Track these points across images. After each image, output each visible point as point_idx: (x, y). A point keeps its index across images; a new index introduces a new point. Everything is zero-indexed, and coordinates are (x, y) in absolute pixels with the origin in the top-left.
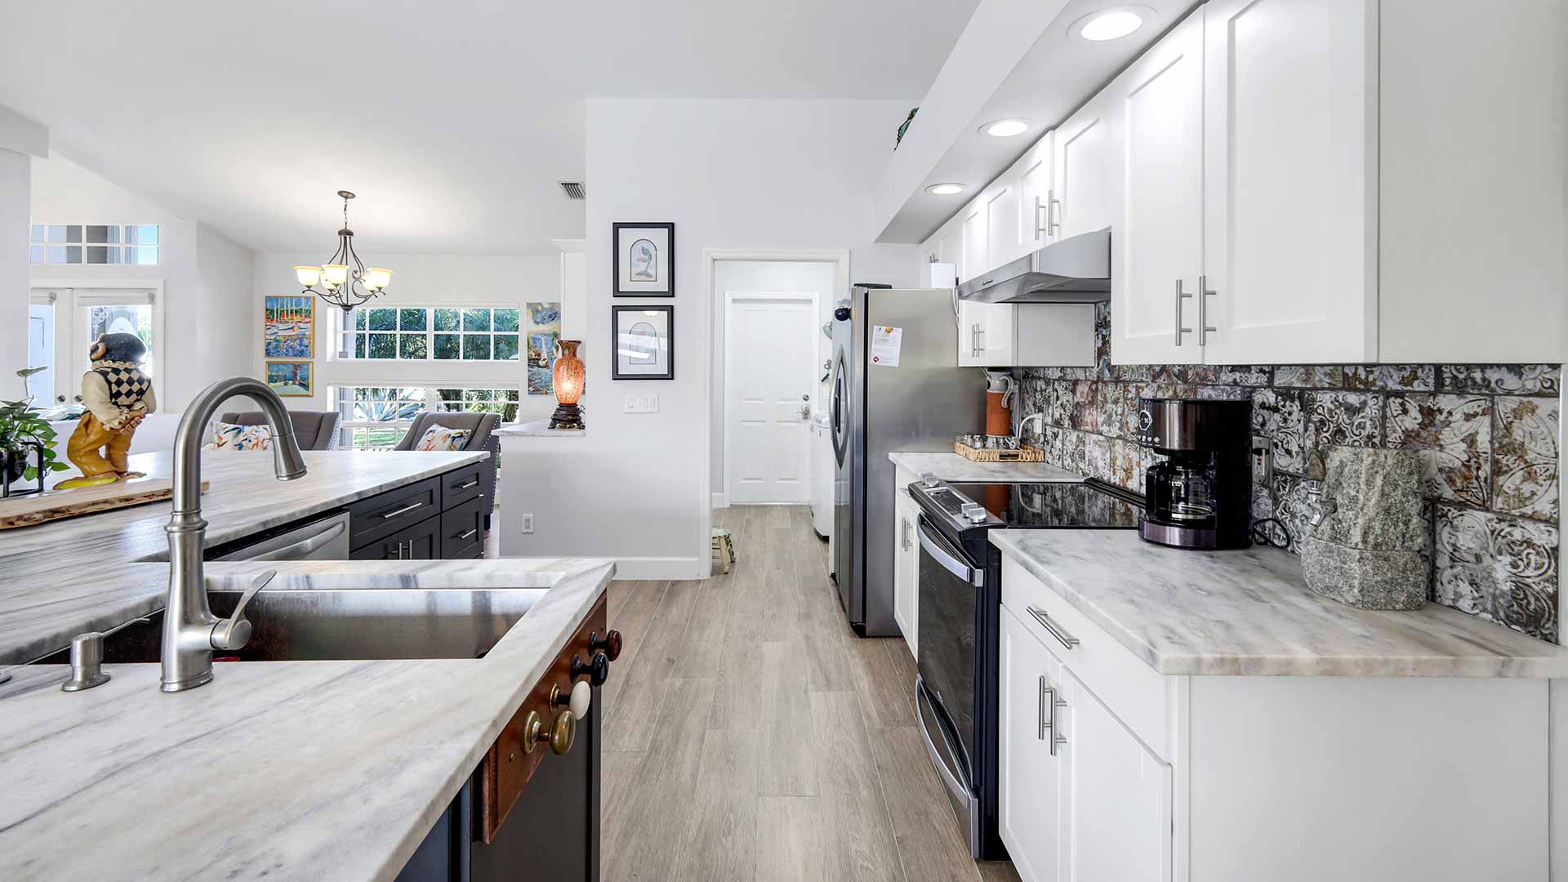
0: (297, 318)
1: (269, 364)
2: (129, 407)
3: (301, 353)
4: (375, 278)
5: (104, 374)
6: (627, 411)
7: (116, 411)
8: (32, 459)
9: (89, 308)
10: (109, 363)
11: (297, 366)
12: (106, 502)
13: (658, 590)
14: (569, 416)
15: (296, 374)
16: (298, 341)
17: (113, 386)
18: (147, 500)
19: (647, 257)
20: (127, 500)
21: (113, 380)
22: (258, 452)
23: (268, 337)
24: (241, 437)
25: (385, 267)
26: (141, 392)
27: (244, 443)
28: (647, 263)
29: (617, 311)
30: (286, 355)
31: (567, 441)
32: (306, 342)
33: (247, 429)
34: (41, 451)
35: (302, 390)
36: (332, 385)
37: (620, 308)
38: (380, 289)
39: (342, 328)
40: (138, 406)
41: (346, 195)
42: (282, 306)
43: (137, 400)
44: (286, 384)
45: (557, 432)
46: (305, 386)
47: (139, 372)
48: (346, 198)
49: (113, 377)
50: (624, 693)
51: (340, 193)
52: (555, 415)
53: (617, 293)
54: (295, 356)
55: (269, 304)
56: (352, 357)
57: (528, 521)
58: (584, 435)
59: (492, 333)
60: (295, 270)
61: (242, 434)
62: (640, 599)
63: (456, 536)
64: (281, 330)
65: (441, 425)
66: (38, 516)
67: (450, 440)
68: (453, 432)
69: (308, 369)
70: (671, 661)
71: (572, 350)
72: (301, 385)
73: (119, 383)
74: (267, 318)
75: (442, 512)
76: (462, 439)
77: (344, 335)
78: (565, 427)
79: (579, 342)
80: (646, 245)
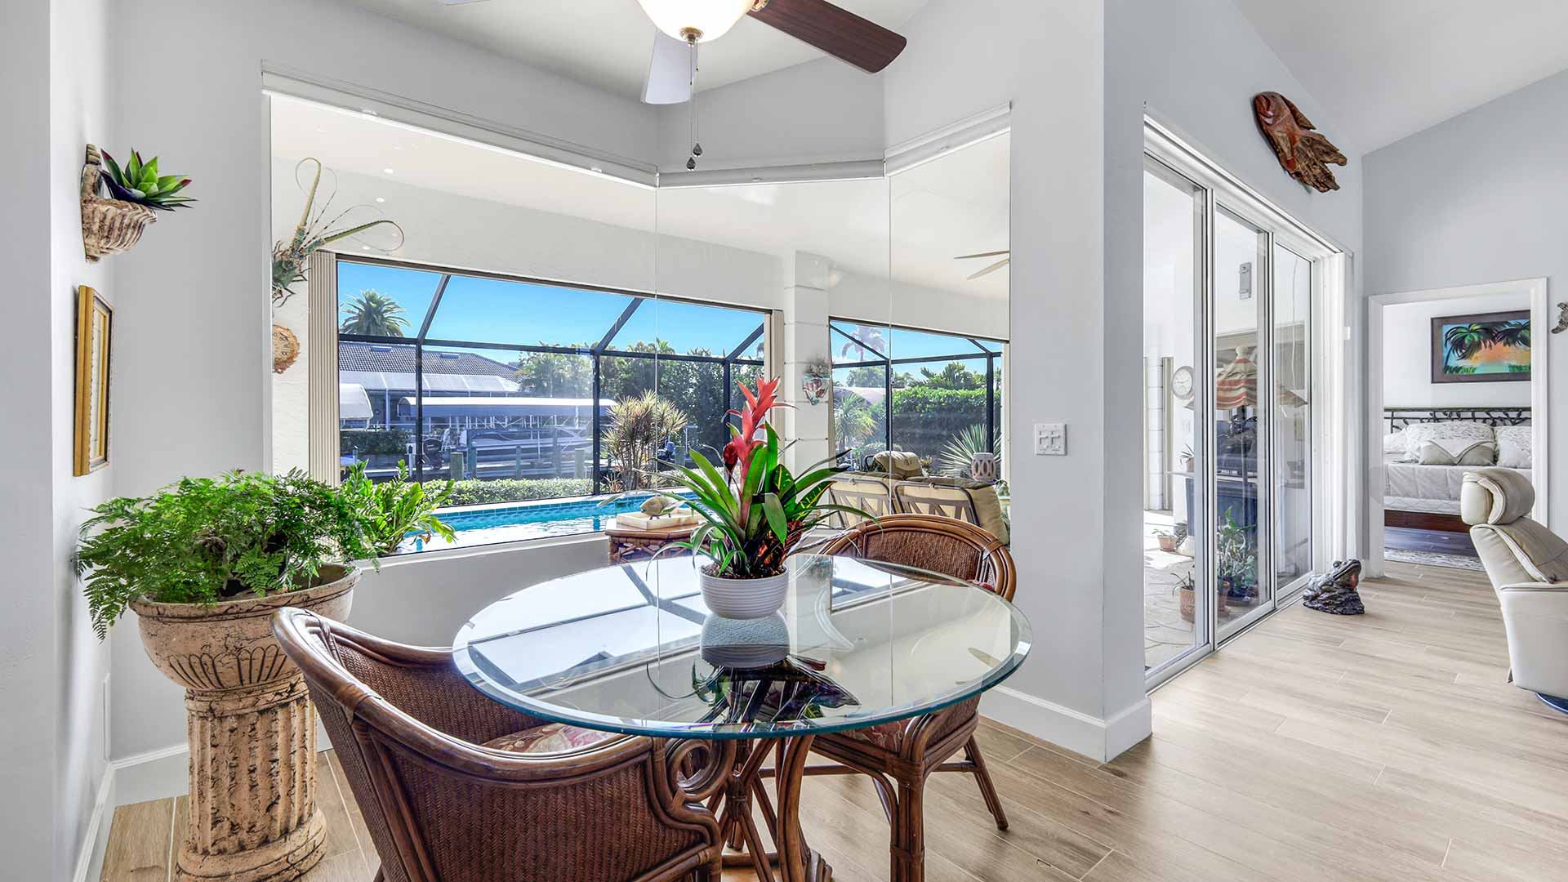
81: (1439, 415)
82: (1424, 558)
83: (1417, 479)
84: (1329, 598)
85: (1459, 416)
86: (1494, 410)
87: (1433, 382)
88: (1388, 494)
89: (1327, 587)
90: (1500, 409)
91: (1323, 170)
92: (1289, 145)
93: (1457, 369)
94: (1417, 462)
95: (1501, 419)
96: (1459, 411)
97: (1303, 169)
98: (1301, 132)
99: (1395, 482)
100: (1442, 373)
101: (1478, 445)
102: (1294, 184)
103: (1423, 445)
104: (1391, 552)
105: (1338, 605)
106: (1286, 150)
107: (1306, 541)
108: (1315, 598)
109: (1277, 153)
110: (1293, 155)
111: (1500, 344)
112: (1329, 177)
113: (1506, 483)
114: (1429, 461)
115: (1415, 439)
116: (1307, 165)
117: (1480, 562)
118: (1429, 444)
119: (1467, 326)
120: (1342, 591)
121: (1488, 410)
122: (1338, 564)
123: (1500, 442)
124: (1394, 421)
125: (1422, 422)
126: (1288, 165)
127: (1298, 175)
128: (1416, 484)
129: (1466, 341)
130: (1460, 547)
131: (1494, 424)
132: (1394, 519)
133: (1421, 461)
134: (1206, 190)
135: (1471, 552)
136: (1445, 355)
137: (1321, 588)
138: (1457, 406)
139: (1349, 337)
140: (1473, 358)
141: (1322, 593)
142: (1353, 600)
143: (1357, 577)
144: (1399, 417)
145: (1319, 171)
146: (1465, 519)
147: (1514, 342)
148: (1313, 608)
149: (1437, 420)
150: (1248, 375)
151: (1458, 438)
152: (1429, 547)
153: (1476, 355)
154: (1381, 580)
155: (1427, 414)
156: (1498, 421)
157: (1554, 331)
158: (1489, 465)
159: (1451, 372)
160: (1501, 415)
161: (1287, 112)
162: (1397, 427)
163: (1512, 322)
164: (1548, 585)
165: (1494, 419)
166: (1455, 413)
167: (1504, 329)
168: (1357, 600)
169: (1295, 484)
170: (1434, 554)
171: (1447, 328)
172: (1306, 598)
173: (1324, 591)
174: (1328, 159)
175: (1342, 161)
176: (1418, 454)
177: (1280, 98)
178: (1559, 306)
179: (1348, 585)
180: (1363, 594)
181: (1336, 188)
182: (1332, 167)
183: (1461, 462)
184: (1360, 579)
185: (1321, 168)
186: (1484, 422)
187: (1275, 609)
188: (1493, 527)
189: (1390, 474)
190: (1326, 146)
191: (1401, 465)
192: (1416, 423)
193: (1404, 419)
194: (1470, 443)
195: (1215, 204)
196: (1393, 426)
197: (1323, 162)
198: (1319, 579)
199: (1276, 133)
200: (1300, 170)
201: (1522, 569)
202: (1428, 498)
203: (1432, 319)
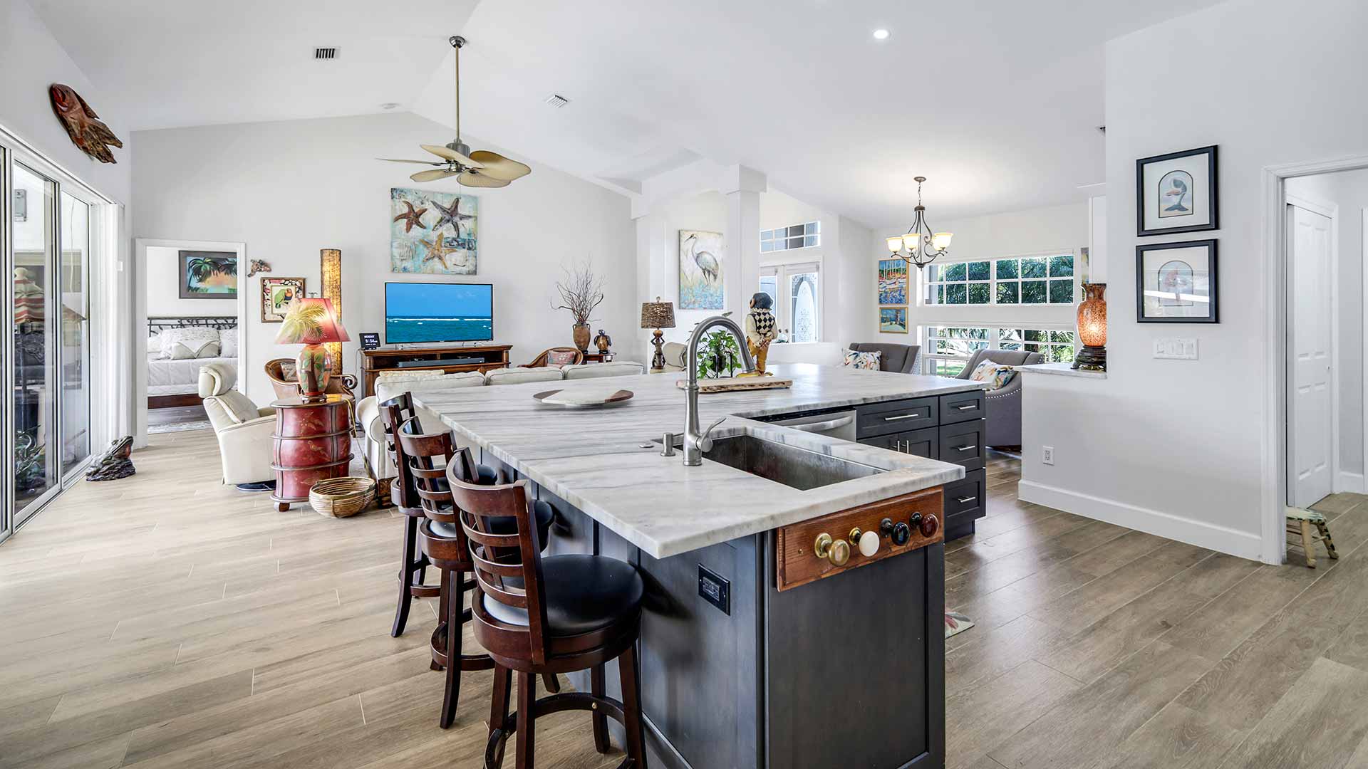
0: (898, 275)
1: (882, 309)
2: (765, 335)
3: (900, 301)
4: (941, 240)
5: (754, 316)
6: (1158, 356)
7: (758, 336)
8: (728, 361)
9: (791, 276)
10: (756, 310)
11: (898, 311)
12: (743, 385)
13: (1194, 556)
14: (1094, 358)
15: (897, 317)
16: (898, 292)
17: (758, 323)
18: (760, 387)
19: (1180, 190)
20: (752, 386)
21: (757, 319)
22: (867, 370)
23: (881, 290)
24: (858, 360)
25: (949, 231)
26: (770, 326)
27: (859, 364)
28: (1179, 197)
29: (1142, 252)
30: (892, 303)
31: (1090, 382)
32: (903, 293)
33: (861, 354)
34: (731, 356)
35: (901, 329)
36: (919, 324)
37: (1145, 248)
38: (943, 249)
39: (928, 280)
40: (769, 334)
41: (919, 179)
42: (889, 266)
43: (769, 331)
44: (891, 324)
45: (1080, 372)
46: (903, 325)
47: (770, 315)
48: (920, 181)
49: (757, 318)
50: (1094, 630)
51: (916, 179)
52: (1079, 356)
53: (1142, 232)
54: (897, 303)
55: (881, 266)
56: (935, 304)
57: (1048, 452)
58: (1106, 378)
59: (1048, 279)
60: (887, 241)
61: (858, 358)
62: (1163, 557)
63: (956, 448)
64: (888, 285)
65: (992, 361)
66: (715, 388)
67: (996, 373)
68: (999, 367)
69: (905, 313)
70: (1166, 625)
71: (1096, 293)
72: (901, 324)
73: (760, 321)
74: (880, 276)
75: (939, 425)
76: (1007, 374)
77: (930, 286)
78: (1089, 369)
79: (1105, 285)
80: (1179, 177)
81: (185, 322)
82: (174, 428)
83: (171, 372)
84: (108, 469)
85: (197, 322)
86: (218, 318)
87: (180, 298)
88: (149, 385)
89: (107, 461)
90: (222, 318)
91: (104, 149)
92: (79, 128)
93: (197, 289)
94: (169, 358)
95: (224, 324)
96: (197, 319)
97: (89, 146)
98: (88, 121)
99: (154, 375)
100: (187, 291)
101: (208, 344)
102: (81, 153)
103: (174, 345)
104: (151, 428)
105: (116, 473)
106: (77, 131)
107: (84, 431)
108: (96, 472)
109: (68, 132)
110: (82, 135)
111: (223, 273)
112: (109, 154)
113: (223, 373)
114: (179, 356)
115: (166, 342)
116: (93, 144)
117: (210, 423)
118: (179, 344)
119: (202, 259)
120: (118, 461)
121: (216, 318)
122: (116, 442)
123: (223, 340)
124: (152, 327)
125: (173, 328)
126: (78, 141)
127: (85, 149)
128: (169, 375)
129: (202, 270)
130: (199, 415)
131: (219, 328)
132: (155, 403)
133: (172, 357)
134: (5, 149)
135: (204, 417)
136: (189, 278)
137: (102, 463)
138: (196, 316)
139: (122, 270)
140: (206, 282)
141: (103, 467)
142: (127, 466)
143: (130, 449)
144: (156, 324)
145: (102, 149)
146: (200, 395)
147: (230, 273)
148: (94, 480)
149: (182, 326)
150: (29, 295)
151: (197, 339)
152: (177, 419)
153: (208, 279)
154: (146, 449)
155: (176, 322)
156: (221, 326)
157: (249, 276)
158: (215, 357)
159: (192, 291)
160: (224, 321)
161: (79, 106)
162: (154, 332)
163: (230, 259)
164: (241, 424)
165: (219, 324)
166: (195, 321)
167: (225, 263)
168: (130, 465)
169: (74, 386)
170: (181, 424)
171: (190, 259)
172: (89, 474)
173: (104, 465)
174: (108, 142)
175: (119, 144)
176: (170, 352)
177: (73, 93)
178: (251, 261)
179: (125, 456)
180: (135, 461)
181: (114, 162)
182: (111, 148)
183: (198, 357)
184: (132, 450)
185: (103, 147)
186: (213, 327)
187: (61, 491)
188: (216, 397)
189: (151, 370)
190: (107, 134)
191: (158, 361)
192: (168, 328)
193: (159, 325)
194: (205, 342)
195: (13, 160)
196: (151, 331)
197: (105, 143)
198: (100, 457)
199: (70, 119)
200: (87, 146)
201: (229, 418)
202: (178, 384)
203: (179, 251)
